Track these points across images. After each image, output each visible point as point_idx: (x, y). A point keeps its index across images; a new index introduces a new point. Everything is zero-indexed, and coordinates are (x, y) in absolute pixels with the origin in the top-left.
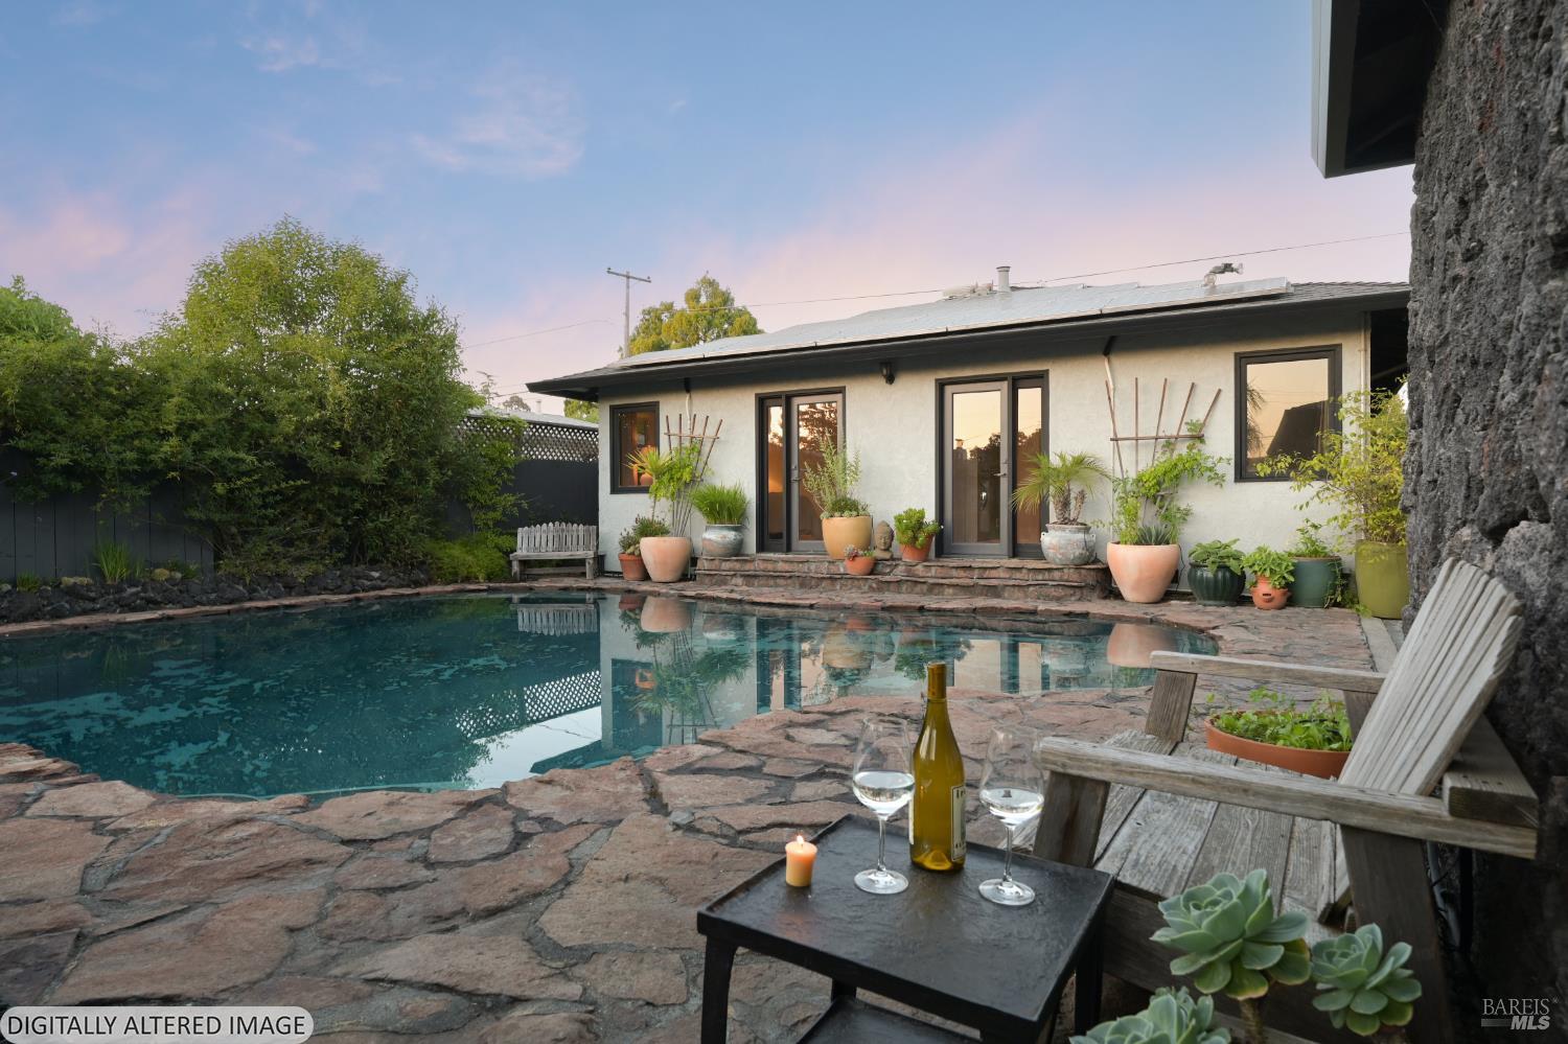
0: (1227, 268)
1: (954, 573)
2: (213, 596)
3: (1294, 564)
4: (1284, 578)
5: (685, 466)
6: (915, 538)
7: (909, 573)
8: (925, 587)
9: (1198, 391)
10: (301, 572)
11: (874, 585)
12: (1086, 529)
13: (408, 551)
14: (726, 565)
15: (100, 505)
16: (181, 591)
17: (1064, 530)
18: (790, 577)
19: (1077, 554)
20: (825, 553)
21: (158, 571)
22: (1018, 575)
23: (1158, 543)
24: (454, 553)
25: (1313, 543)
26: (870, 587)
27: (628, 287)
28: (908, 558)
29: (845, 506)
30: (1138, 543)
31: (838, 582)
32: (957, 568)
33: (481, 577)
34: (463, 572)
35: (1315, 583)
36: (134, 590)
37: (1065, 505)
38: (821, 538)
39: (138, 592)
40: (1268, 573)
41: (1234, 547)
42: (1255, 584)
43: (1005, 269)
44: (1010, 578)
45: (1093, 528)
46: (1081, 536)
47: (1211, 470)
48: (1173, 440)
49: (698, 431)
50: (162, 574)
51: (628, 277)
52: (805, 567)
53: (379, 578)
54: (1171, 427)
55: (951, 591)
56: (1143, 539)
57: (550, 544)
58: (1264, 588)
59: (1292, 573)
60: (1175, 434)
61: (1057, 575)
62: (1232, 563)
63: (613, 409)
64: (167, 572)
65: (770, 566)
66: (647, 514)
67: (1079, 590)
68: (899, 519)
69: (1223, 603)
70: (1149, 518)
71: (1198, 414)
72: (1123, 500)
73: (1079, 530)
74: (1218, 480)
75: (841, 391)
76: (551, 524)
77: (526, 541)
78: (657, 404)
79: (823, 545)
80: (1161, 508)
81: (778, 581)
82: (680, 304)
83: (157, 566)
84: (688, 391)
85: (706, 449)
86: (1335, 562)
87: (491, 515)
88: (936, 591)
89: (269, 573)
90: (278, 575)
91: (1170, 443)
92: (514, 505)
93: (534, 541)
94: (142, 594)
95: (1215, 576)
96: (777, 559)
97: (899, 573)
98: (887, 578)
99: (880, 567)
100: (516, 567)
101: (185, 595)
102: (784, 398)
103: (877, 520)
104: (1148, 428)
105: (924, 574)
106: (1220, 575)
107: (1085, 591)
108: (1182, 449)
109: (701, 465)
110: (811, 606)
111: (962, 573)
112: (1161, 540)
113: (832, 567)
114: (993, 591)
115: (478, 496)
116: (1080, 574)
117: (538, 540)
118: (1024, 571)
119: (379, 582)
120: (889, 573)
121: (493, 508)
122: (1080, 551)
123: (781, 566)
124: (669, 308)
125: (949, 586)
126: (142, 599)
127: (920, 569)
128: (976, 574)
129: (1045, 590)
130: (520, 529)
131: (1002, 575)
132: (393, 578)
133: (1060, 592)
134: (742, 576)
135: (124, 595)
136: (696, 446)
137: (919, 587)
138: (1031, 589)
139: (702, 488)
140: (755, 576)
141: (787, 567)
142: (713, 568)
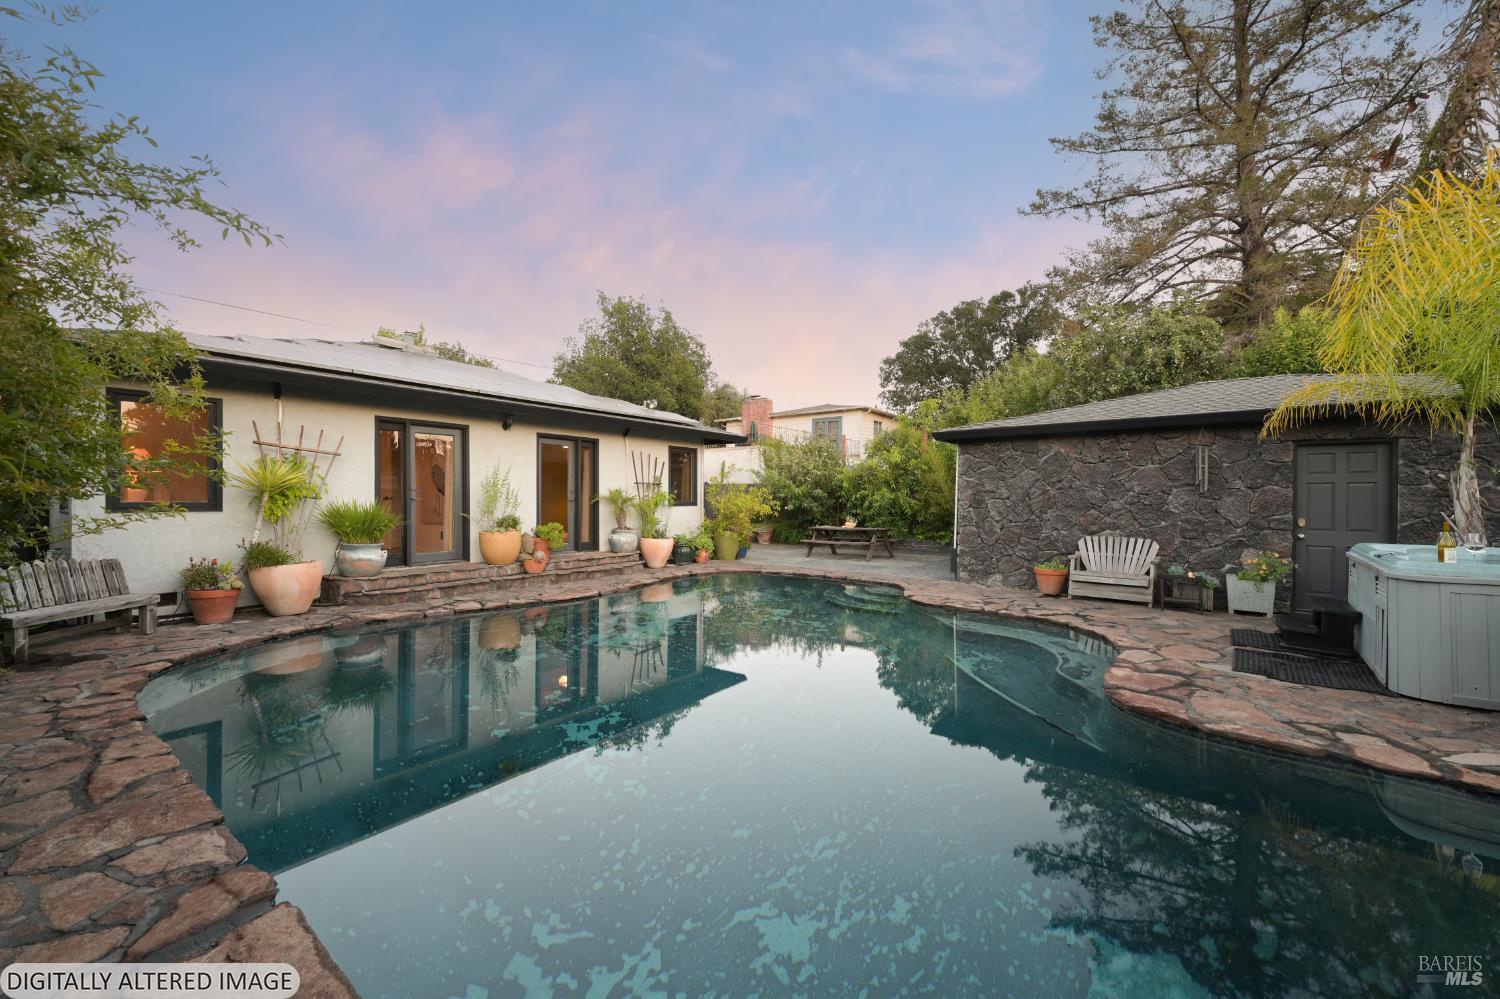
1: (582, 564)
9: (658, 462)
11: (553, 578)
22: (615, 561)
26: (551, 580)
31: (528, 580)
40: (706, 548)
42: (699, 553)
55: (599, 575)
58: (704, 554)
69: (690, 563)
71: (658, 472)
75: (464, 428)
81: (476, 587)
84: (277, 396)
85: (323, 464)
88: (591, 576)
102: (407, 425)
109: (319, 482)
118: (617, 558)
125: (599, 572)
128: (594, 563)
131: (608, 561)
142: (377, 587)
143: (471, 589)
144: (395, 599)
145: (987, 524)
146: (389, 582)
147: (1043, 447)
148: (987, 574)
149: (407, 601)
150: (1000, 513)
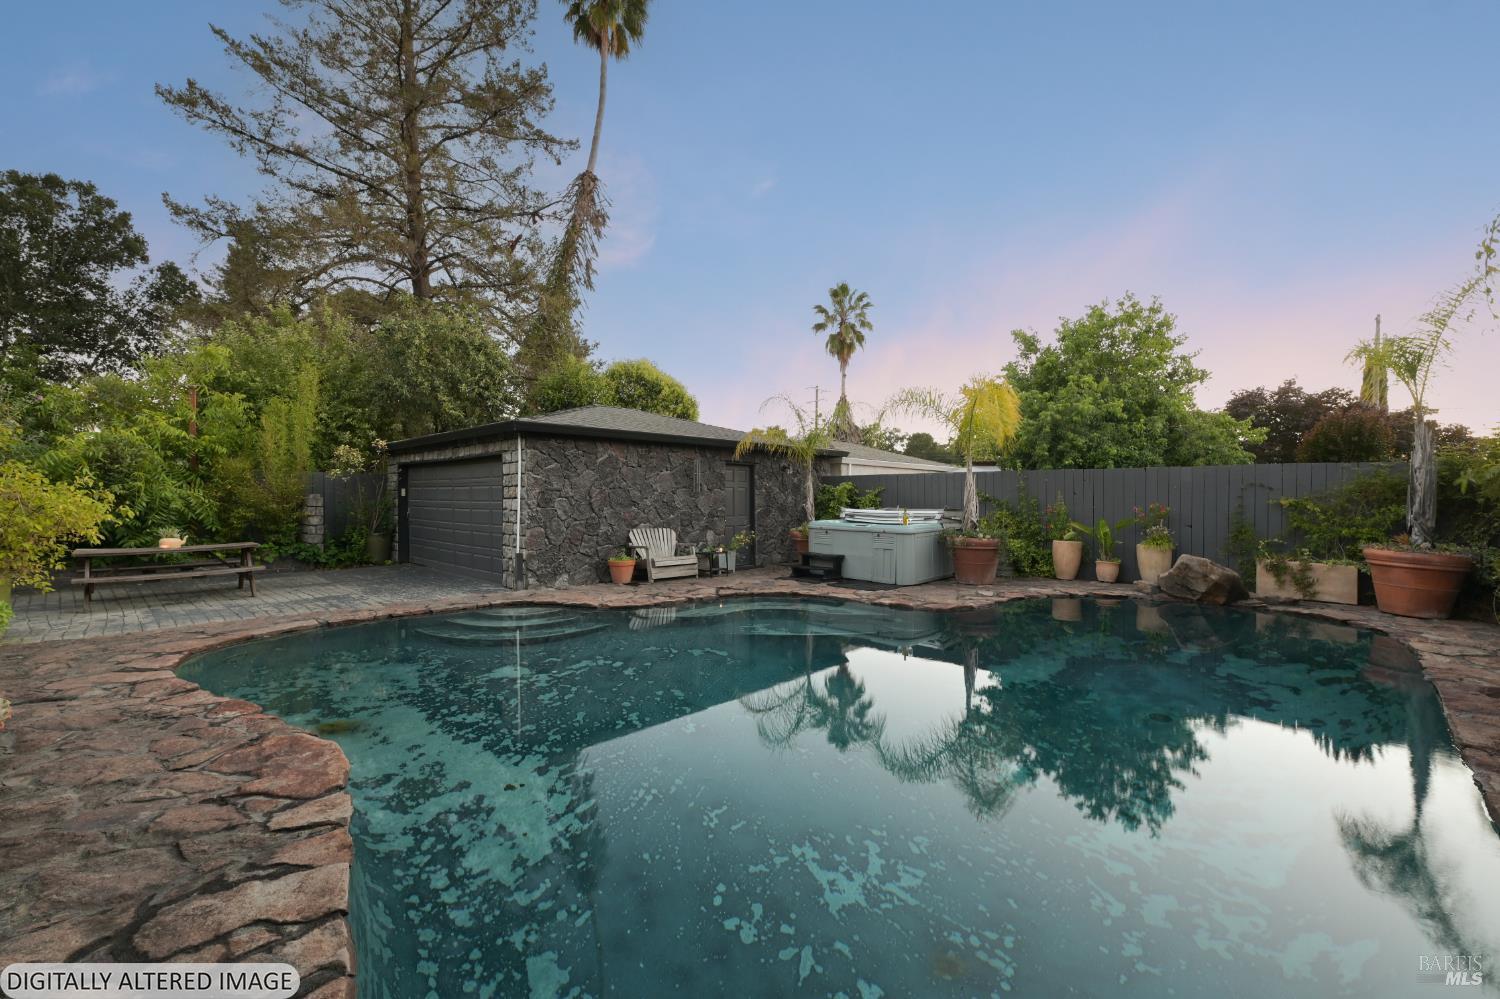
145: (554, 524)
147: (601, 449)
148: (555, 575)
150: (565, 512)
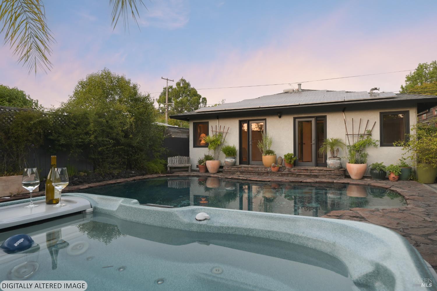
0: (376, 89)
1: (302, 171)
2: (95, 180)
3: (401, 169)
4: (398, 173)
5: (218, 140)
6: (291, 161)
7: (289, 171)
8: (296, 175)
9: (369, 122)
10: (116, 172)
11: (280, 175)
12: (340, 159)
13: (142, 165)
14: (233, 169)
15: (70, 154)
16: (88, 179)
17: (334, 159)
18: (255, 172)
19: (338, 166)
20: (263, 165)
21: (81, 173)
22: (321, 172)
23: (361, 163)
24: (152, 165)
25: (404, 164)
26: (279, 175)
27: (167, 83)
28: (288, 167)
29: (270, 152)
30: (356, 163)
31: (270, 174)
32: (303, 170)
33: (160, 172)
34: (155, 171)
35: (406, 174)
36: (76, 179)
37: (333, 153)
38: (262, 161)
39: (77, 179)
40: (394, 172)
41: (383, 164)
42: (390, 175)
43: (300, 85)
44: (319, 173)
45: (342, 159)
46: (339, 161)
47: (374, 143)
48: (363, 135)
49: (222, 130)
50: (82, 174)
51: (167, 80)
52: (257, 169)
53: (134, 173)
54: (362, 132)
55: (303, 176)
56: (357, 162)
57: (177, 162)
58: (392, 176)
59: (400, 172)
60: (363, 133)
61: (333, 172)
62: (383, 169)
63: (194, 123)
64: (83, 173)
65: (246, 169)
66: (207, 154)
67: (339, 176)
68: (285, 156)
69: (381, 179)
70: (357, 156)
71: (370, 128)
72: (350, 151)
73: (338, 160)
74: (376, 146)
75: (265, 120)
76: (177, 156)
77: (170, 161)
78: (208, 123)
79: (262, 163)
80: (360, 153)
81: (251, 173)
82: (175, 86)
83: (80, 171)
84: (218, 119)
85: (224, 135)
86: (410, 169)
87: (158, 154)
88: (299, 176)
89: (108, 173)
90: (111, 173)
91: (362, 136)
92: (165, 151)
93: (173, 161)
94: (78, 180)
95: (379, 172)
96: (249, 167)
97: (286, 171)
98: (283, 173)
99: (280, 169)
100: (169, 169)
101: (88, 180)
102: (248, 121)
103: (278, 157)
104: (356, 132)
105: (294, 171)
106: (381, 172)
107: (341, 176)
108: (365, 137)
109: (223, 140)
110: (269, 181)
111: (305, 171)
112: (362, 162)
113: (265, 169)
114: (316, 176)
115: (155, 148)
116: (339, 171)
117: (174, 161)
118: (323, 171)
119: (134, 174)
120: (283, 171)
121: (159, 152)
122: (339, 165)
123: (250, 169)
124: (171, 87)
125: (303, 175)
126: (78, 181)
127: (292, 170)
128: (309, 171)
129: (331, 176)
130: (168, 158)
131: (317, 172)
132: (137, 173)
133: (335, 177)
134: (239, 172)
135: (74, 180)
136: (221, 135)
137: (294, 175)
138: (327, 176)
139: (224, 147)
140: (244, 172)
141: (252, 169)
142: (229, 169)
143: (249, 174)
144: (228, 173)
146: (232, 168)
149: (231, 174)
